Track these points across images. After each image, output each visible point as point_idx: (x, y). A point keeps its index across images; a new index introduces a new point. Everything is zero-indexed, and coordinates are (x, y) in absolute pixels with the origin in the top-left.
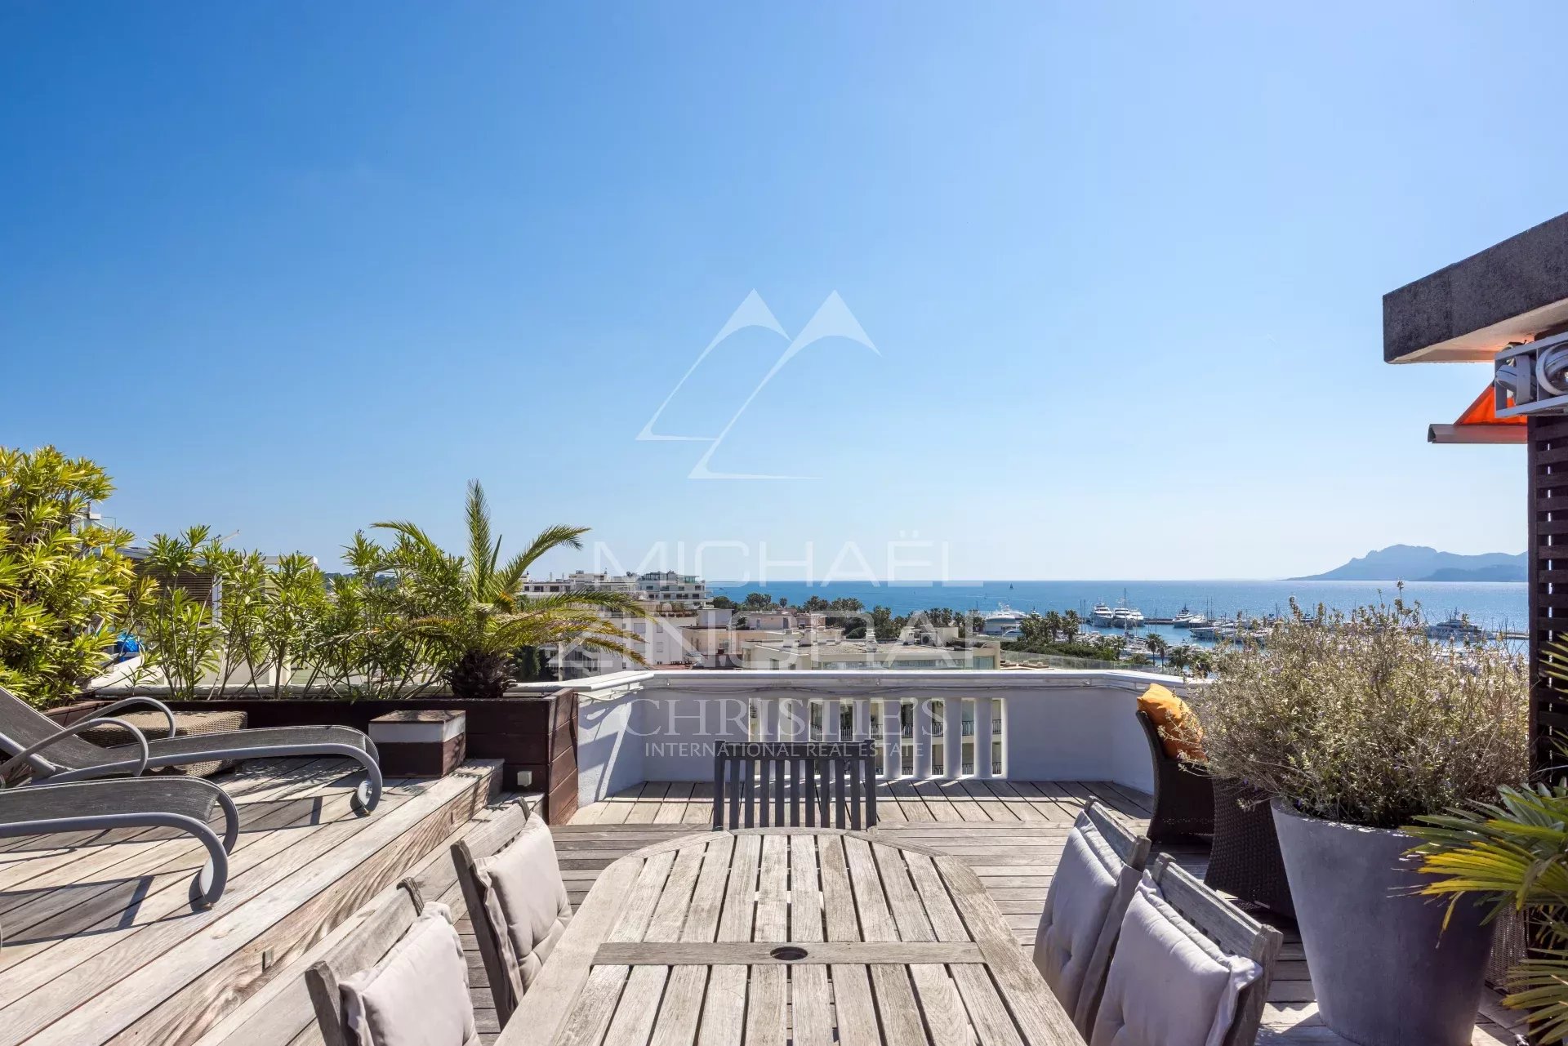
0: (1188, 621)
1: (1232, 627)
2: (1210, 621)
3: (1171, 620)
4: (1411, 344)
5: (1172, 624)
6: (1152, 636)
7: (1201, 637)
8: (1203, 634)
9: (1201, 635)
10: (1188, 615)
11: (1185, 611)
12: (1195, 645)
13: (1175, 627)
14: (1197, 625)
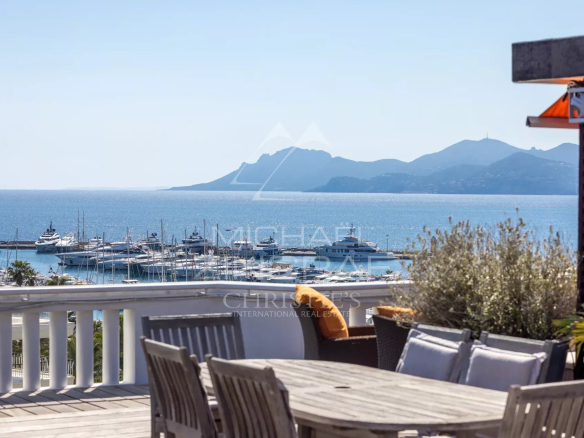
0: (54, 244)
1: (109, 251)
2: (81, 243)
3: (33, 243)
4: (529, 75)
5: (34, 248)
6: (18, 265)
7: (72, 265)
8: (76, 261)
9: (71, 262)
10: (54, 237)
11: (51, 231)
12: (65, 275)
13: (39, 253)
14: (65, 249)
